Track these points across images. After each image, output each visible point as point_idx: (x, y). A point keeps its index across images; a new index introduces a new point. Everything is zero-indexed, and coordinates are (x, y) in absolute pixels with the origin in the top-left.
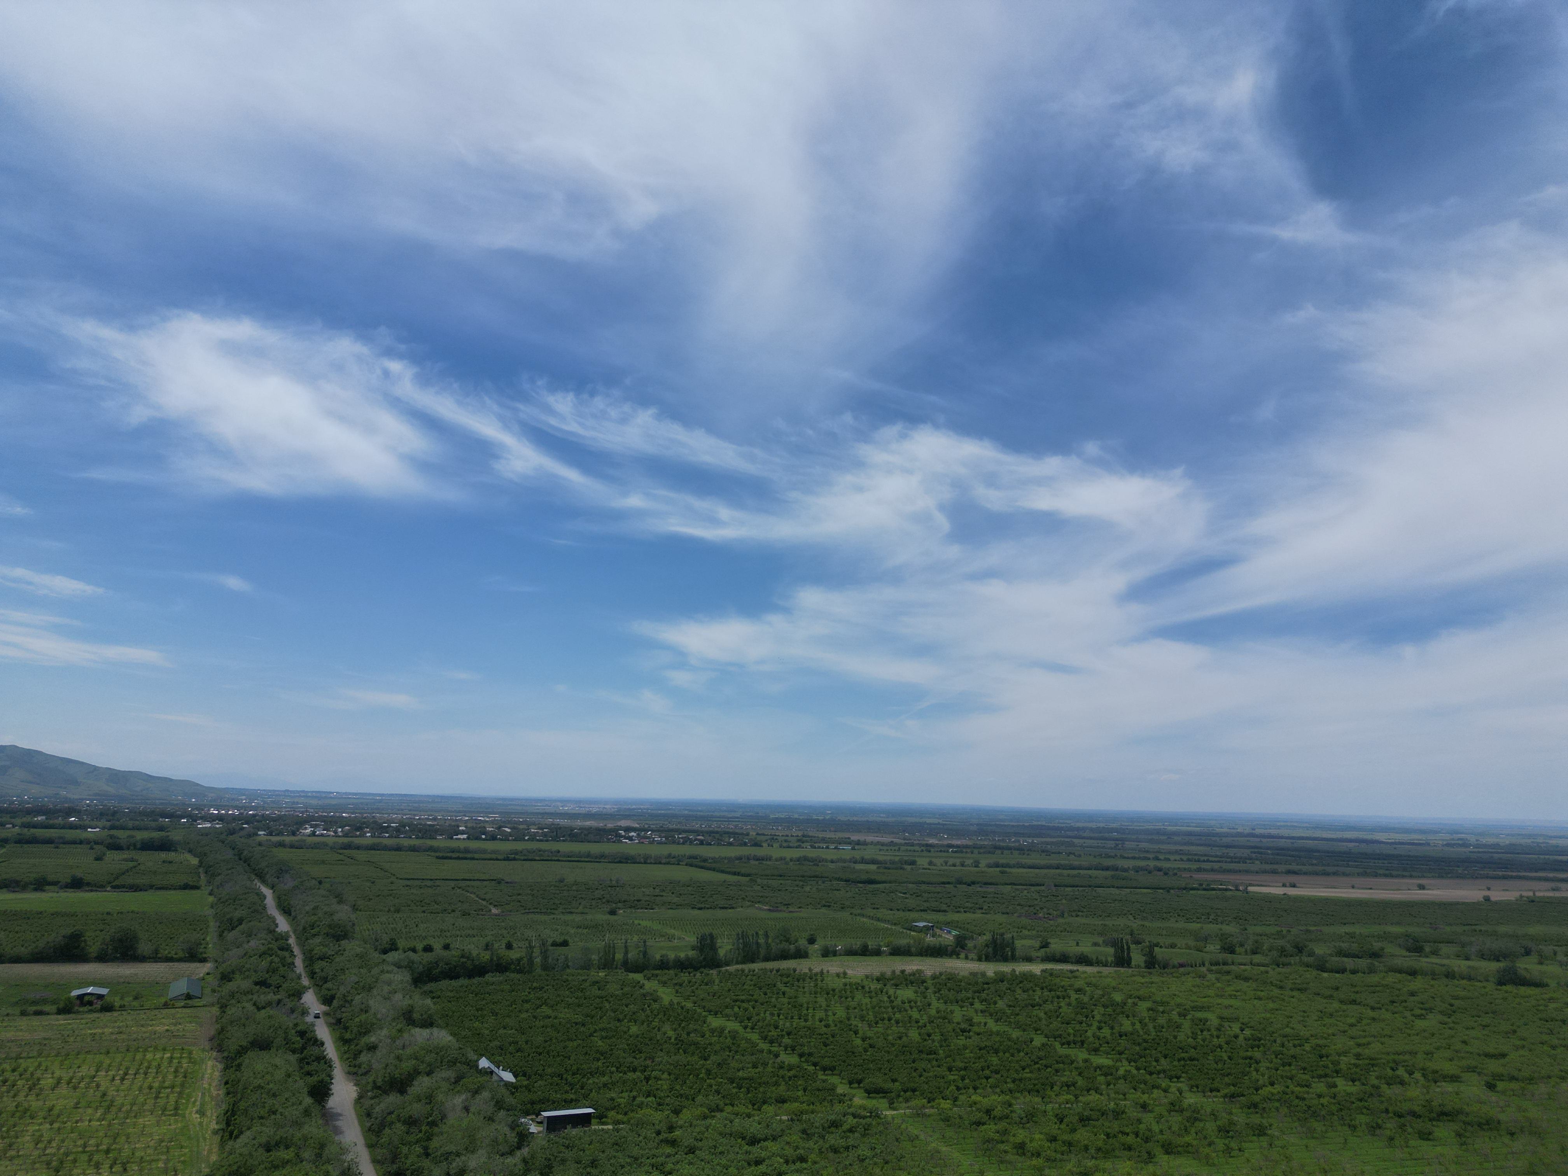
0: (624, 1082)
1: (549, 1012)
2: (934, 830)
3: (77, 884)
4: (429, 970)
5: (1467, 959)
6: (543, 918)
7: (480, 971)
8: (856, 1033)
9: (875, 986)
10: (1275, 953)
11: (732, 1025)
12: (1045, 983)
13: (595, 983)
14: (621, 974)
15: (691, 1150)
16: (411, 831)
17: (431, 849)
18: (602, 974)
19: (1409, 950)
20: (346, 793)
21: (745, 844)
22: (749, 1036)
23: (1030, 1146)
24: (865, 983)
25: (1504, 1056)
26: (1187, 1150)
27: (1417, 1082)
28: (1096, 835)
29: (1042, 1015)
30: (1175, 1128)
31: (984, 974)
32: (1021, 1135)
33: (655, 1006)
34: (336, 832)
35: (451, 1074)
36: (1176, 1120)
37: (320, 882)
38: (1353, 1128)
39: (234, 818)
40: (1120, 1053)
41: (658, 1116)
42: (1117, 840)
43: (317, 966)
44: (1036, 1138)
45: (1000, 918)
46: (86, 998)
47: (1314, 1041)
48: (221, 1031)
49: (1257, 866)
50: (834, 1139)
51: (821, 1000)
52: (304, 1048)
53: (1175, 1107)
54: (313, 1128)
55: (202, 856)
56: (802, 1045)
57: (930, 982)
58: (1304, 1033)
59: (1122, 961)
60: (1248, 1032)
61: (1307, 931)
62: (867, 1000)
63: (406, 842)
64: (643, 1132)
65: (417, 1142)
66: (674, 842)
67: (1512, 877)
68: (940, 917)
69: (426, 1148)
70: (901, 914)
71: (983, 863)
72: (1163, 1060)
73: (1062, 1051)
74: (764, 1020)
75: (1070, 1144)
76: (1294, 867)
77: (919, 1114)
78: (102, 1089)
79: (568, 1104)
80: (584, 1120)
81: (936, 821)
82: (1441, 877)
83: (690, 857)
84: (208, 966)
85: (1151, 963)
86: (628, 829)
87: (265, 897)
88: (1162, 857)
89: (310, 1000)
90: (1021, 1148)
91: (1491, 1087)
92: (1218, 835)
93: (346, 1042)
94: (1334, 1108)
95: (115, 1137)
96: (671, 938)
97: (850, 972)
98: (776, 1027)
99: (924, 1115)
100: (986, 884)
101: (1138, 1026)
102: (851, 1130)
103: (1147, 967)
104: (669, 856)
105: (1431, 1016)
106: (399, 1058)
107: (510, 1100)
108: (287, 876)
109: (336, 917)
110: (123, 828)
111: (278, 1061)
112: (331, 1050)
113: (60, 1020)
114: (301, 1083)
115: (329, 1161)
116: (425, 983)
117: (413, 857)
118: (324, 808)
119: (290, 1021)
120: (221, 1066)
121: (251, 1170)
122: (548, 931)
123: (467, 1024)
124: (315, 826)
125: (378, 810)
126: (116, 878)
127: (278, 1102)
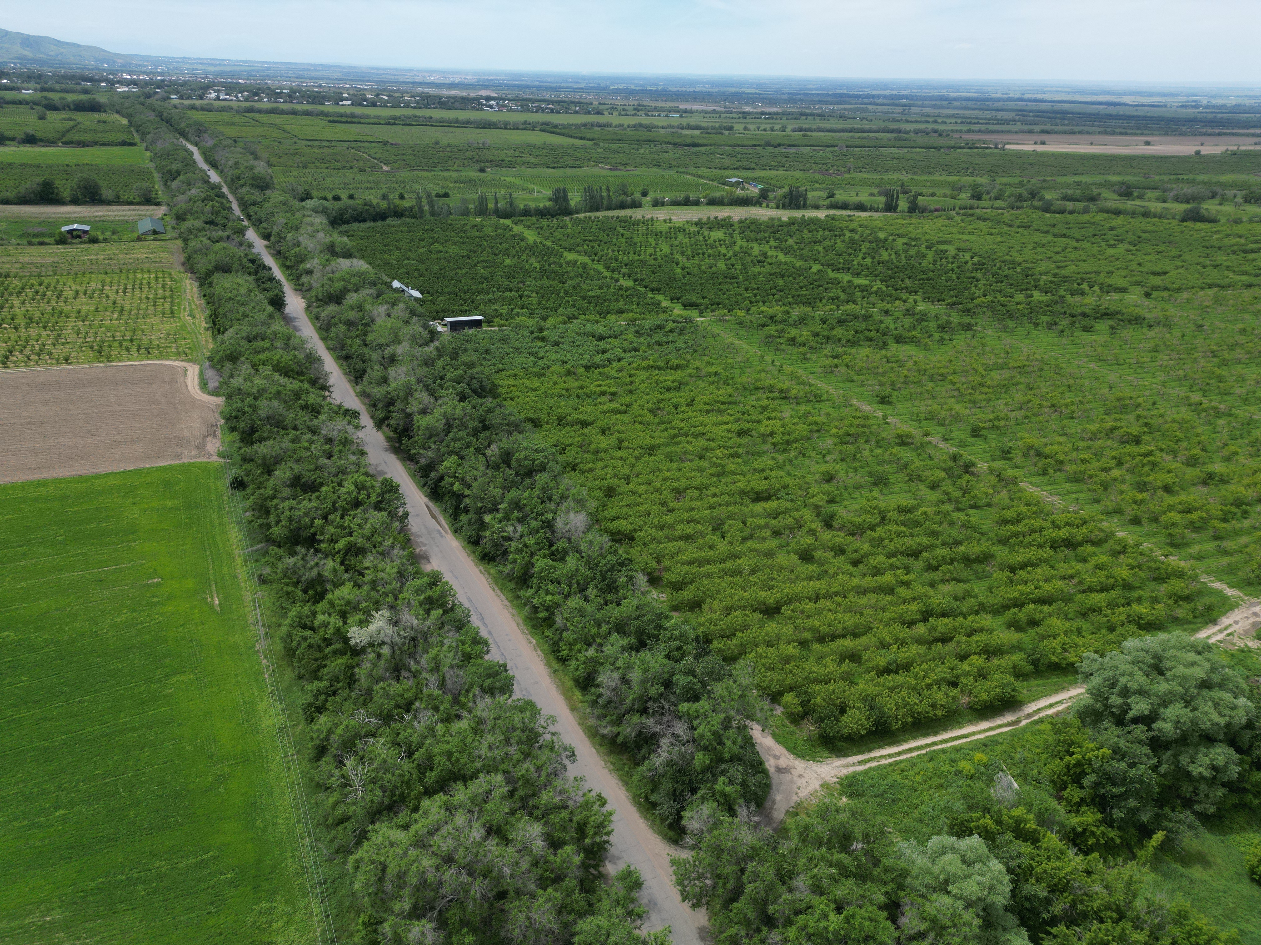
0: (504, 299)
1: (441, 248)
2: (751, 99)
3: (31, 140)
4: (341, 215)
5: (1164, 201)
6: (426, 174)
7: (381, 216)
8: (677, 264)
9: (693, 229)
10: (1013, 199)
11: (583, 259)
12: (829, 226)
13: (474, 226)
14: (494, 219)
15: (556, 344)
16: (302, 97)
17: (322, 114)
18: (479, 219)
19: (1121, 195)
20: (237, 61)
21: (589, 113)
22: (596, 267)
23: (799, 340)
24: (686, 227)
25: (1165, 273)
26: (913, 340)
27: (1094, 292)
28: (888, 102)
29: (821, 249)
30: (906, 326)
31: (779, 219)
32: (794, 332)
33: (523, 244)
34: (237, 97)
35: (372, 291)
36: (908, 320)
37: (235, 141)
38: (1036, 325)
39: (147, 83)
40: (876, 276)
41: (530, 322)
42: (905, 105)
43: (252, 210)
44: (804, 334)
45: (798, 174)
46: (75, 233)
47: (1024, 265)
48: (189, 258)
49: (1019, 126)
50: (657, 337)
51: (652, 240)
52: (256, 273)
53: (909, 312)
54: (278, 326)
55: (129, 116)
56: (637, 273)
57: (737, 225)
58: (1019, 259)
59: (890, 207)
60: (976, 259)
61: (1045, 181)
62: (687, 240)
63: (299, 107)
64: (521, 332)
65: (357, 336)
66: (528, 111)
67: (1226, 134)
68: (749, 174)
69: (364, 341)
70: (718, 171)
71: (789, 128)
72: (907, 281)
73: (832, 275)
74: (607, 255)
75: (828, 338)
76: (1048, 127)
77: (721, 320)
78: (112, 298)
79: (464, 313)
80: (478, 324)
81: (753, 91)
82: (1166, 134)
83: (543, 124)
84: (163, 210)
85: (913, 209)
86: (488, 98)
87: (192, 153)
88: (940, 120)
89: (251, 235)
90: (792, 341)
91: (1148, 295)
92: (992, 100)
93: (288, 267)
94: (1026, 312)
95: (134, 331)
96: (531, 192)
97: (674, 219)
98: (616, 260)
99: (725, 321)
100: (790, 146)
101: (893, 256)
102: (671, 331)
103: (909, 212)
104: (525, 123)
105: (1121, 245)
106: (330, 279)
107: (420, 310)
108: (206, 135)
109: (256, 171)
110: (52, 90)
111: (239, 280)
112: (278, 273)
113: (61, 249)
114: (261, 296)
115: (295, 349)
116: (340, 225)
117: (308, 120)
118: (222, 74)
119: (240, 252)
120: (197, 284)
121: (240, 354)
122: (431, 185)
123: (378, 256)
124: (218, 91)
125: (269, 77)
126: (64, 135)
127: (247, 309)
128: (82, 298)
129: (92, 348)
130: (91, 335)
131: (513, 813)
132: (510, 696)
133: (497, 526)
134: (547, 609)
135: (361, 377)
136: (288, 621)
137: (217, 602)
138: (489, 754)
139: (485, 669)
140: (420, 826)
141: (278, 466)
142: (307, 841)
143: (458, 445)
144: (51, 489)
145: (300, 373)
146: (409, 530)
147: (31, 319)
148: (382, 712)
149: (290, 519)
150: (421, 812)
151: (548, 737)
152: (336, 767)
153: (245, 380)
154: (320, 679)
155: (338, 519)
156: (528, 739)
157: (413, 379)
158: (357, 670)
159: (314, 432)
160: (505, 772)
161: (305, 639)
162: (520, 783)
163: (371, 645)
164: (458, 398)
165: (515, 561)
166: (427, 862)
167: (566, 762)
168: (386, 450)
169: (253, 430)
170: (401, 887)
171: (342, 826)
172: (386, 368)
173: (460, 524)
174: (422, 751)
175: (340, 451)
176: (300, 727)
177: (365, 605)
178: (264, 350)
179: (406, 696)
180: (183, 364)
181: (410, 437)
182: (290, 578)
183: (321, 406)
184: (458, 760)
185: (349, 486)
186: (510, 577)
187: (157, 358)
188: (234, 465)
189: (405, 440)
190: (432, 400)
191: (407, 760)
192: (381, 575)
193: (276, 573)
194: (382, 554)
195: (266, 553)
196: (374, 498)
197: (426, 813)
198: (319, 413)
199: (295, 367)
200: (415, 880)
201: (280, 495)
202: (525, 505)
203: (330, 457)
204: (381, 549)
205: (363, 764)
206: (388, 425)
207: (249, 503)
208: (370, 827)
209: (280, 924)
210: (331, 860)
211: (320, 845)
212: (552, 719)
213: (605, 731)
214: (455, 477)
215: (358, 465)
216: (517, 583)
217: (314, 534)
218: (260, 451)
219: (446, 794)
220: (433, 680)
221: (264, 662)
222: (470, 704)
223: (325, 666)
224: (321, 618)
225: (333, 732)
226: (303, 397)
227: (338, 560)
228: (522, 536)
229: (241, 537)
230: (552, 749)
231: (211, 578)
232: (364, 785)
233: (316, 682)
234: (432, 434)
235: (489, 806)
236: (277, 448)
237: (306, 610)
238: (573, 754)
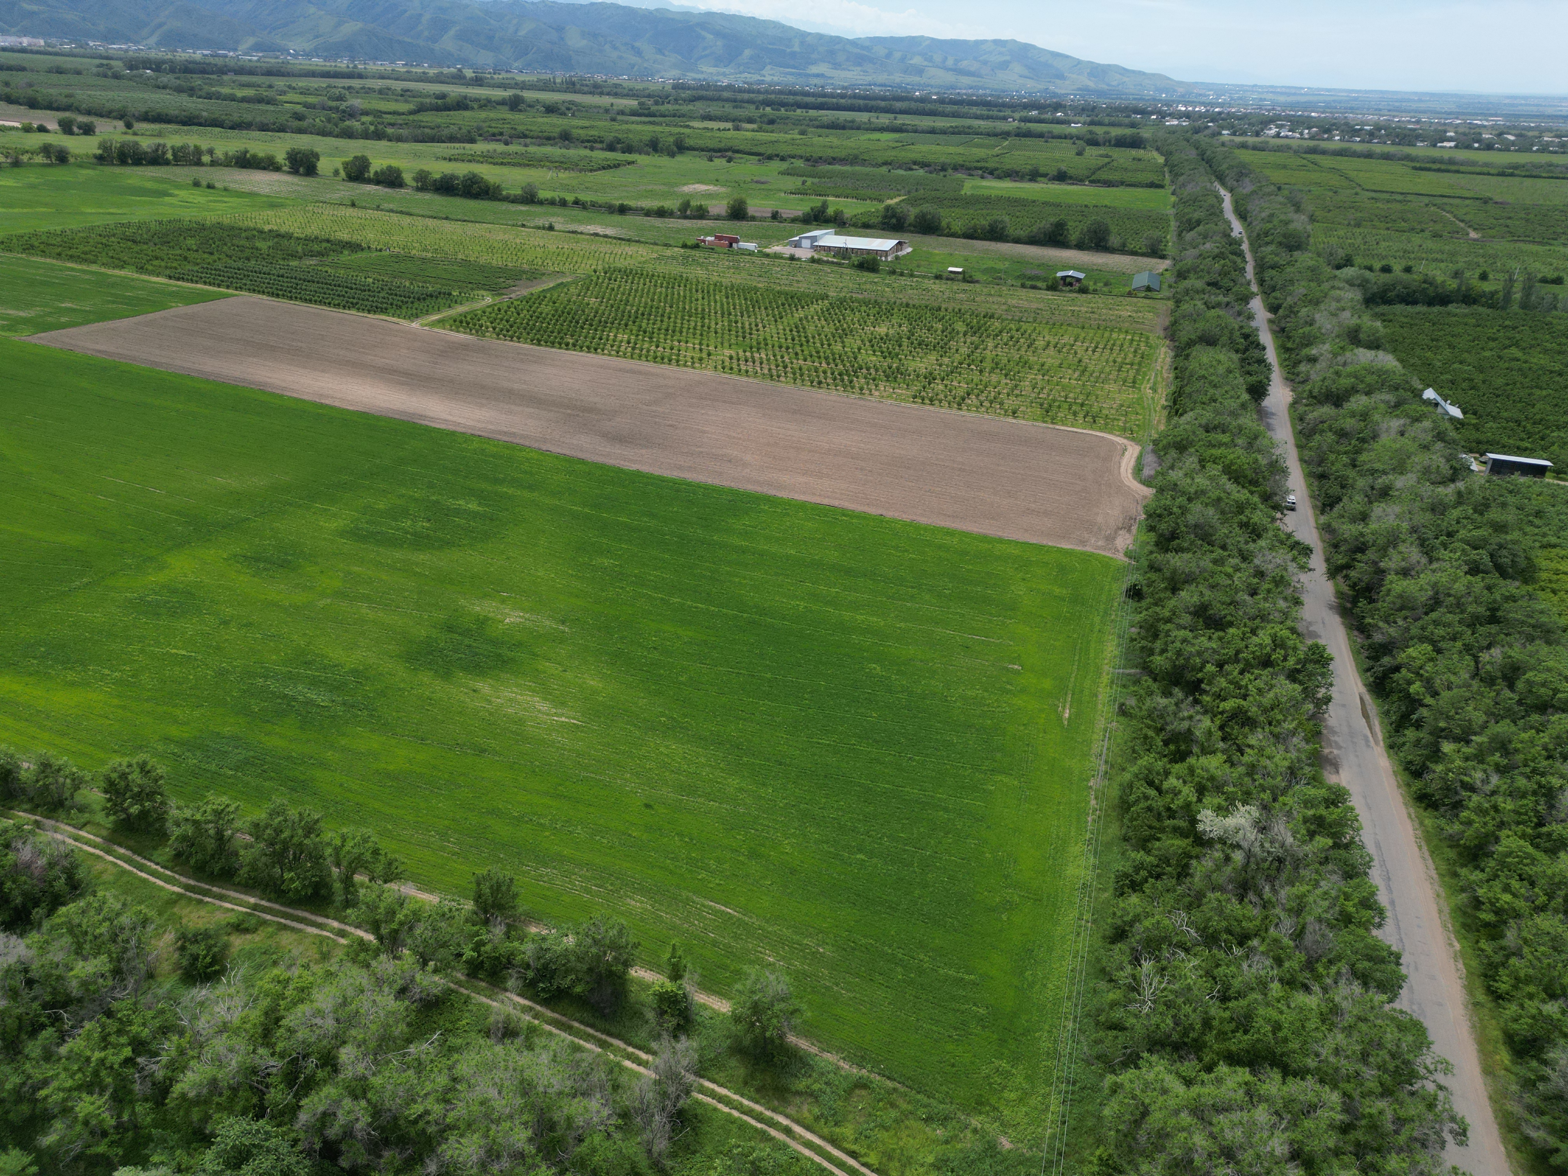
1: (1519, 354)
3: (1061, 177)
4: (1385, 291)
6: (1535, 248)
7: (1443, 300)
16: (1388, 135)
17: (1408, 158)
20: (1319, 89)
34: (1301, 134)
35: (1391, 397)
37: (1279, 189)
39: (1201, 115)
43: (1267, 275)
46: (1068, 280)
48: (1175, 323)
52: (1246, 350)
54: (1248, 420)
55: (1167, 154)
63: (1379, 149)
65: (1345, 453)
69: (1354, 460)
78: (1079, 356)
79: (1521, 451)
80: (1540, 471)
84: (1167, 263)
87: (1223, 200)
89: (1257, 305)
93: (1287, 350)
95: (1089, 395)
106: (1338, 374)
107: (1453, 434)
108: (1247, 180)
109: (1291, 227)
110: (1100, 124)
111: (1222, 357)
112: (1271, 355)
113: (1049, 295)
114: (1241, 380)
115: (1259, 451)
116: (1378, 304)
117: (1385, 166)
118: (1293, 106)
119: (1235, 323)
120: (1172, 354)
121: (1191, 444)
122: (1538, 265)
123: (1418, 351)
124: (1281, 127)
125: (1352, 110)
126: (1094, 173)
127: (1218, 393)
128: (1051, 351)
129: (1042, 405)
130: (1045, 391)
131: (1337, 1153)
132: (1391, 1001)
133: (1458, 763)
134: (1498, 912)
135: (1332, 506)
136: (1135, 769)
137: (1067, 715)
138: (1332, 1059)
139: (1367, 946)
140: (1207, 1092)
141: (1187, 586)
142: (1070, 1025)
143: (1440, 631)
144: (955, 541)
145: (1254, 483)
146: (1325, 720)
147: (997, 364)
148: (1206, 927)
149: (1179, 653)
150: (1212, 1075)
151: (1430, 1087)
152: (1130, 962)
153: (1186, 475)
154: (1148, 852)
155: (1236, 673)
156: (1397, 1071)
157: (1405, 526)
158: (1194, 862)
159: (1244, 559)
160: (1345, 1094)
161: (1146, 798)
162: (1364, 1122)
163: (1222, 841)
164: (1466, 568)
165: (1469, 823)
166: (1200, 1140)
167: (1448, 1138)
168: (1331, 608)
169: (1173, 536)
170: (1160, 1148)
171: (1115, 1032)
172: (1370, 502)
173: (1401, 740)
174: (1243, 1002)
175: (1269, 591)
176: (1106, 895)
177: (1231, 789)
178: (1221, 445)
179: (1244, 924)
180: (1125, 441)
181: (1372, 601)
182: (1153, 720)
183: (1266, 530)
184: (1286, 1040)
185: (1264, 638)
186: (1453, 841)
187: (1101, 430)
188: (1138, 569)
189: (1362, 603)
190: (1424, 560)
191: (1218, 1003)
192: (1265, 762)
193: (1141, 708)
194: (1276, 736)
195: (1137, 682)
196: (1291, 663)
197: (1219, 1081)
198: (1259, 536)
199: (1250, 474)
200: (1178, 1152)
201: (1177, 621)
202: (1517, 750)
203: (1253, 593)
204: (1277, 730)
205: (1163, 976)
206: (1346, 577)
207: (1138, 618)
208: (1145, 1055)
209: (1013, 1096)
210: (1089, 1064)
211: (1082, 1038)
212: (1447, 1067)
213: (1534, 1134)
214: (1418, 674)
215: (1286, 615)
216: (1460, 854)
217: (1201, 681)
218: (1172, 562)
219: (1253, 1073)
220: (1288, 924)
221: (1093, 802)
222: (1329, 981)
223: (1158, 839)
224: (1172, 782)
225: (1139, 921)
226: (1247, 512)
227: (1218, 722)
228: (1493, 793)
229: (1116, 653)
230: (1431, 1106)
231: (1071, 685)
232: (1154, 1002)
233: (1142, 852)
234: (1405, 605)
235: (1308, 1124)
236: (1193, 565)
237: (1160, 765)
238: (1464, 1133)
